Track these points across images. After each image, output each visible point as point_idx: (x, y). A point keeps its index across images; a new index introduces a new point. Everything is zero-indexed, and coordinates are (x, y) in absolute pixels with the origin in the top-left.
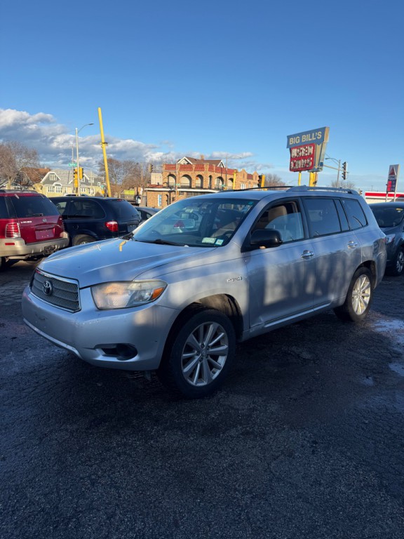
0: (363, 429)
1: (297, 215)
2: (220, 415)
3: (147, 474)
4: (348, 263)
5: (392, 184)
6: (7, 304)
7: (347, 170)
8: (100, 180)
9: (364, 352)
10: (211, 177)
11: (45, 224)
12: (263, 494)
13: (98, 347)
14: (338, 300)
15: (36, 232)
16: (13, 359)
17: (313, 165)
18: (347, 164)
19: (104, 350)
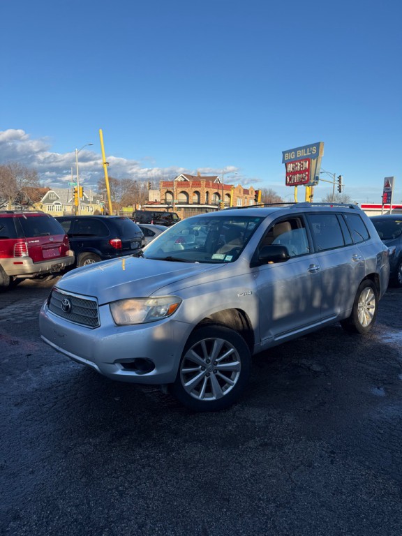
0: (379, 439)
1: (302, 230)
2: (237, 427)
3: (172, 485)
4: (353, 276)
5: (387, 196)
6: (19, 322)
7: (342, 184)
8: (99, 198)
9: (373, 363)
10: (207, 192)
11: (52, 243)
12: (287, 503)
13: (116, 361)
14: (344, 313)
15: (43, 251)
16: (30, 375)
17: (309, 179)
18: (342, 177)
19: (123, 364)
